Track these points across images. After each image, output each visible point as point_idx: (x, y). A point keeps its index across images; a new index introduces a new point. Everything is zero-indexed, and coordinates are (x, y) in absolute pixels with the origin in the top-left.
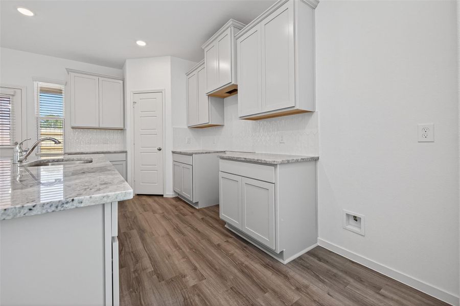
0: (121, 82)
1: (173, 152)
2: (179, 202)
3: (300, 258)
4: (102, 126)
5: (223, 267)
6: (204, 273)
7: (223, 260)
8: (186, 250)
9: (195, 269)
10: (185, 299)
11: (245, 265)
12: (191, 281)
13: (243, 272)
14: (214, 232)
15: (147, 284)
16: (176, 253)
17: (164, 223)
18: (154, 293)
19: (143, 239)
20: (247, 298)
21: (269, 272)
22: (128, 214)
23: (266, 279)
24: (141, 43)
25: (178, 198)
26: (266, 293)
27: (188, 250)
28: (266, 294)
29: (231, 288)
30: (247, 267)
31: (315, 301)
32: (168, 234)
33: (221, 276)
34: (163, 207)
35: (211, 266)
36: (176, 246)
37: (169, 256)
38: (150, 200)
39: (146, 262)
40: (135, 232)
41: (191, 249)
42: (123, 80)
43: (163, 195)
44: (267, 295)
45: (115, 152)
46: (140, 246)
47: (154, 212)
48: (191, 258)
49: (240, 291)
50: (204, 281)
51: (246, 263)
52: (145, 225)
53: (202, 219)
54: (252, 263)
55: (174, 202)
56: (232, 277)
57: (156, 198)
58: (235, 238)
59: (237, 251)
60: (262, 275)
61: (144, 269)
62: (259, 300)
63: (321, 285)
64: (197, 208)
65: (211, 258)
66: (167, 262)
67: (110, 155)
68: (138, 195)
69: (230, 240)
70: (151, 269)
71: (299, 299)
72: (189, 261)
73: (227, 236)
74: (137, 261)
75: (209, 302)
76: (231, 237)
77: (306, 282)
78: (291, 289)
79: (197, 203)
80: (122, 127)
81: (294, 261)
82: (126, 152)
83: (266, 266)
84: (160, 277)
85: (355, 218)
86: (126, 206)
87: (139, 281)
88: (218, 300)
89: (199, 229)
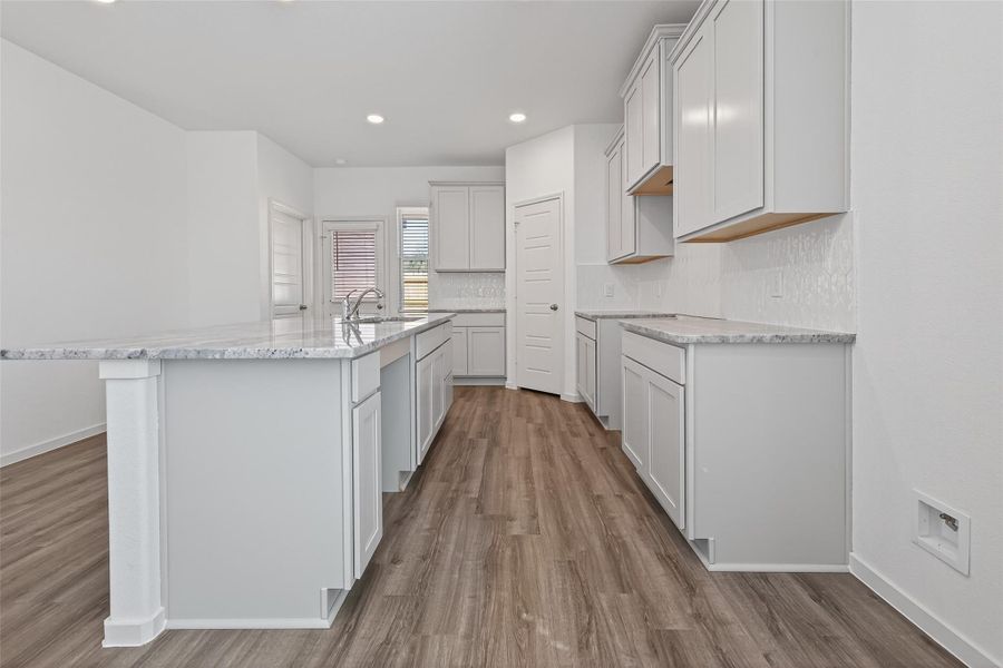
0: (502, 188)
1: (578, 315)
2: (580, 413)
3: (764, 576)
4: (473, 268)
5: (580, 529)
6: (542, 527)
7: (588, 522)
8: (539, 486)
9: (534, 516)
10: (493, 545)
11: (624, 542)
12: (516, 529)
13: (609, 549)
14: (607, 474)
15: (459, 510)
16: (523, 487)
17: (533, 440)
18: (461, 523)
19: (489, 455)
20: (585, 585)
21: (661, 569)
22: (491, 415)
23: (644, 573)
24: (518, 118)
25: (584, 407)
26: (624, 592)
27: (542, 489)
28: (622, 595)
29: (569, 562)
30: (624, 545)
31: (718, 649)
32: (528, 458)
33: (567, 540)
34: (548, 415)
35: (562, 522)
36: (528, 478)
37: (509, 487)
38: (534, 400)
39: (475, 486)
40: (484, 442)
41: (547, 487)
42: (504, 185)
43: (559, 396)
44: (624, 596)
45: (488, 312)
46: (480, 463)
47: (530, 420)
48: (539, 501)
49: (580, 572)
50: (535, 537)
51: (628, 539)
52: (504, 435)
53: (602, 449)
54: (640, 543)
55: (573, 411)
56: (583, 549)
57: (547, 400)
58: (641, 495)
59: (626, 516)
60: (641, 566)
61: (467, 492)
62: (602, 596)
63: (765, 635)
64: (606, 428)
65: (570, 512)
66: (501, 493)
67: (483, 315)
68: (523, 389)
69: (628, 496)
70: (475, 495)
71: (684, 631)
72: (532, 504)
73: (627, 487)
74: (465, 480)
75: (522, 562)
76: (633, 492)
77: (729, 615)
78: (681, 608)
79: (606, 418)
80: (501, 267)
81: (741, 575)
82: (505, 311)
83: (665, 559)
84: (480, 509)
85: (951, 521)
86: (495, 403)
87: (453, 503)
88: (536, 566)
89: (583, 464)
